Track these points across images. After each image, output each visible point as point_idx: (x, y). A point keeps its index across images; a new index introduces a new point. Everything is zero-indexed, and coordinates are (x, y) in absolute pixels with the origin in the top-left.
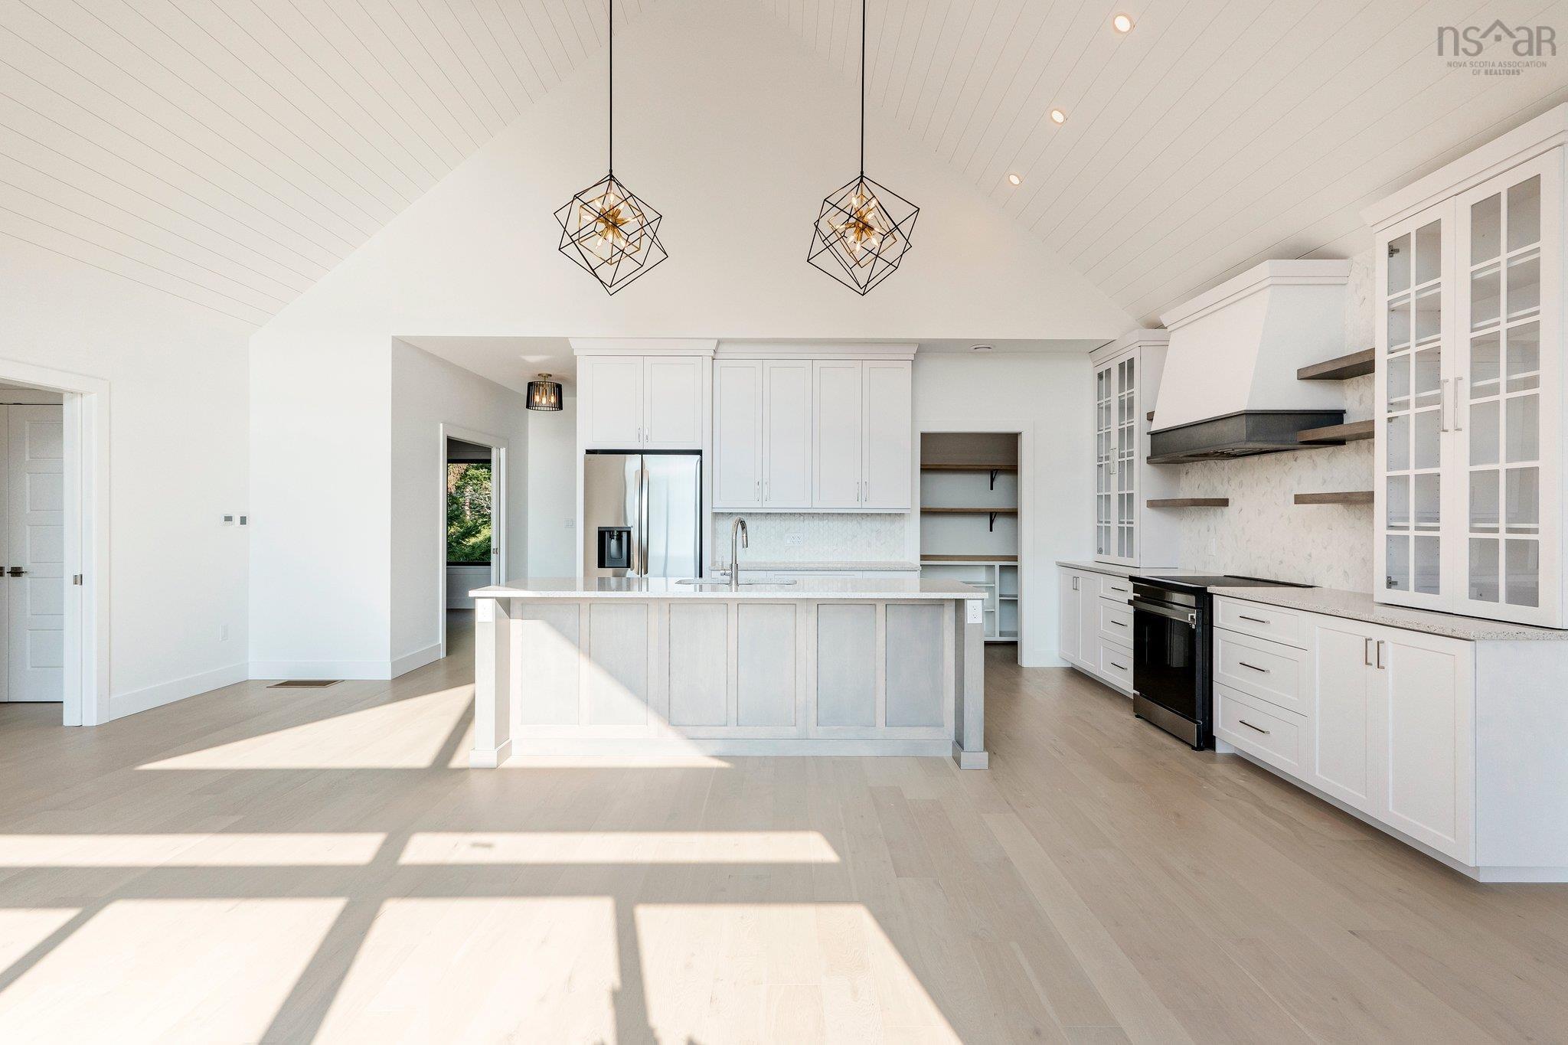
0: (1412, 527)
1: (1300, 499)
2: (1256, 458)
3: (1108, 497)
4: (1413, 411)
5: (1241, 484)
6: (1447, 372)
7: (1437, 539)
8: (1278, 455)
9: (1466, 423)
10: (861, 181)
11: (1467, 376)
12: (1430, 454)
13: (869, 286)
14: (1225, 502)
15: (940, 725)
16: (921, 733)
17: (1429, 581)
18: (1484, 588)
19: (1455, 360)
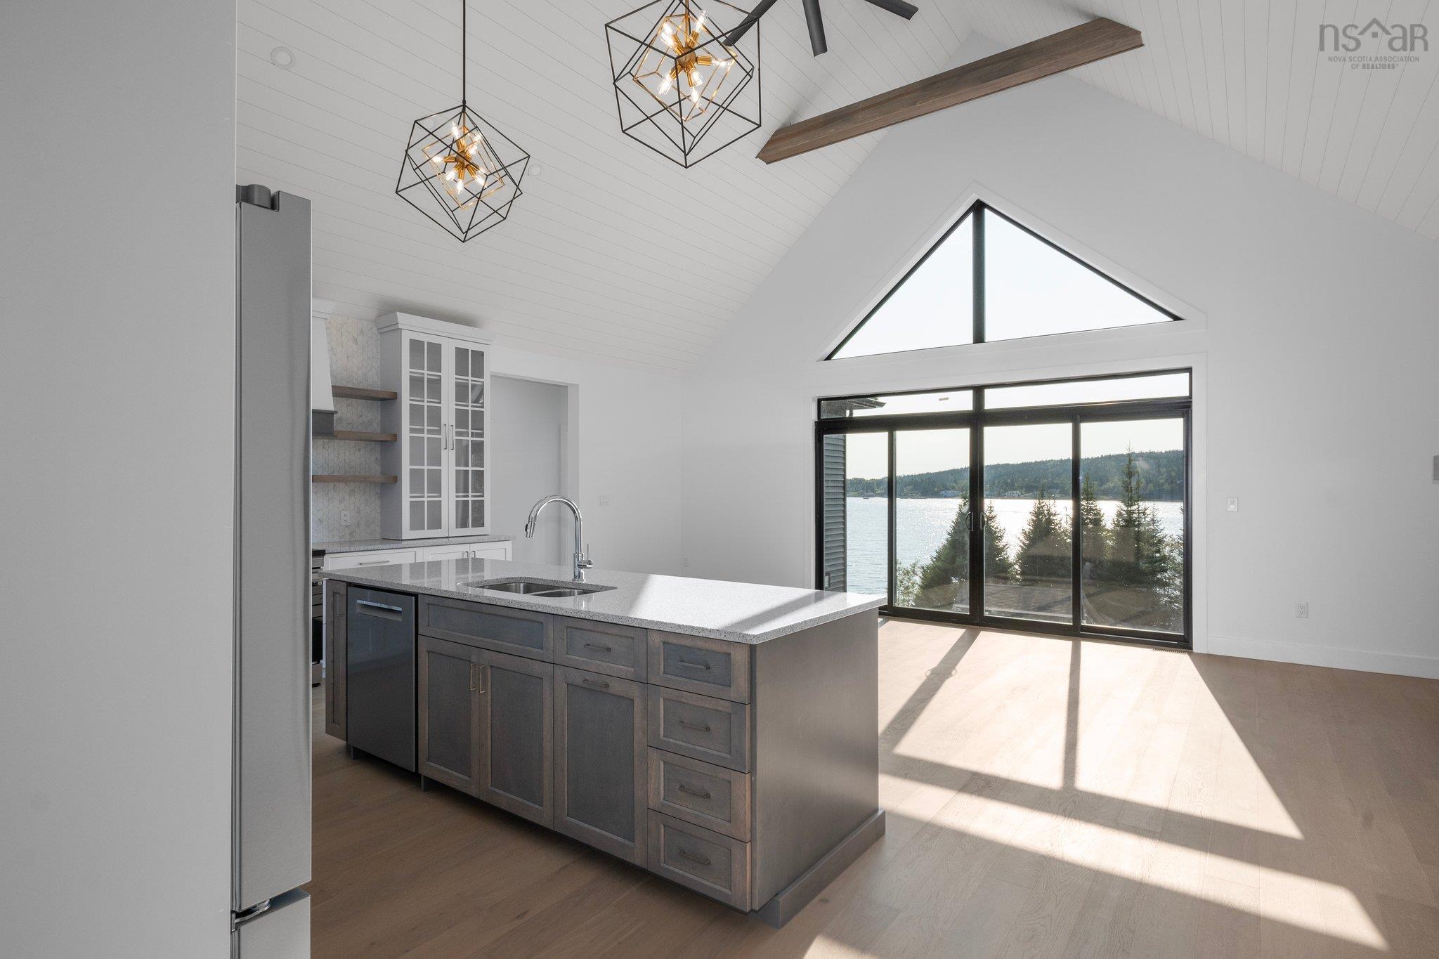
0: (426, 497)
4: (426, 435)
6: (444, 420)
7: (439, 503)
10: (464, 111)
11: (454, 425)
12: (436, 459)
13: (471, 234)
17: (436, 523)
18: (463, 523)
19: (448, 416)
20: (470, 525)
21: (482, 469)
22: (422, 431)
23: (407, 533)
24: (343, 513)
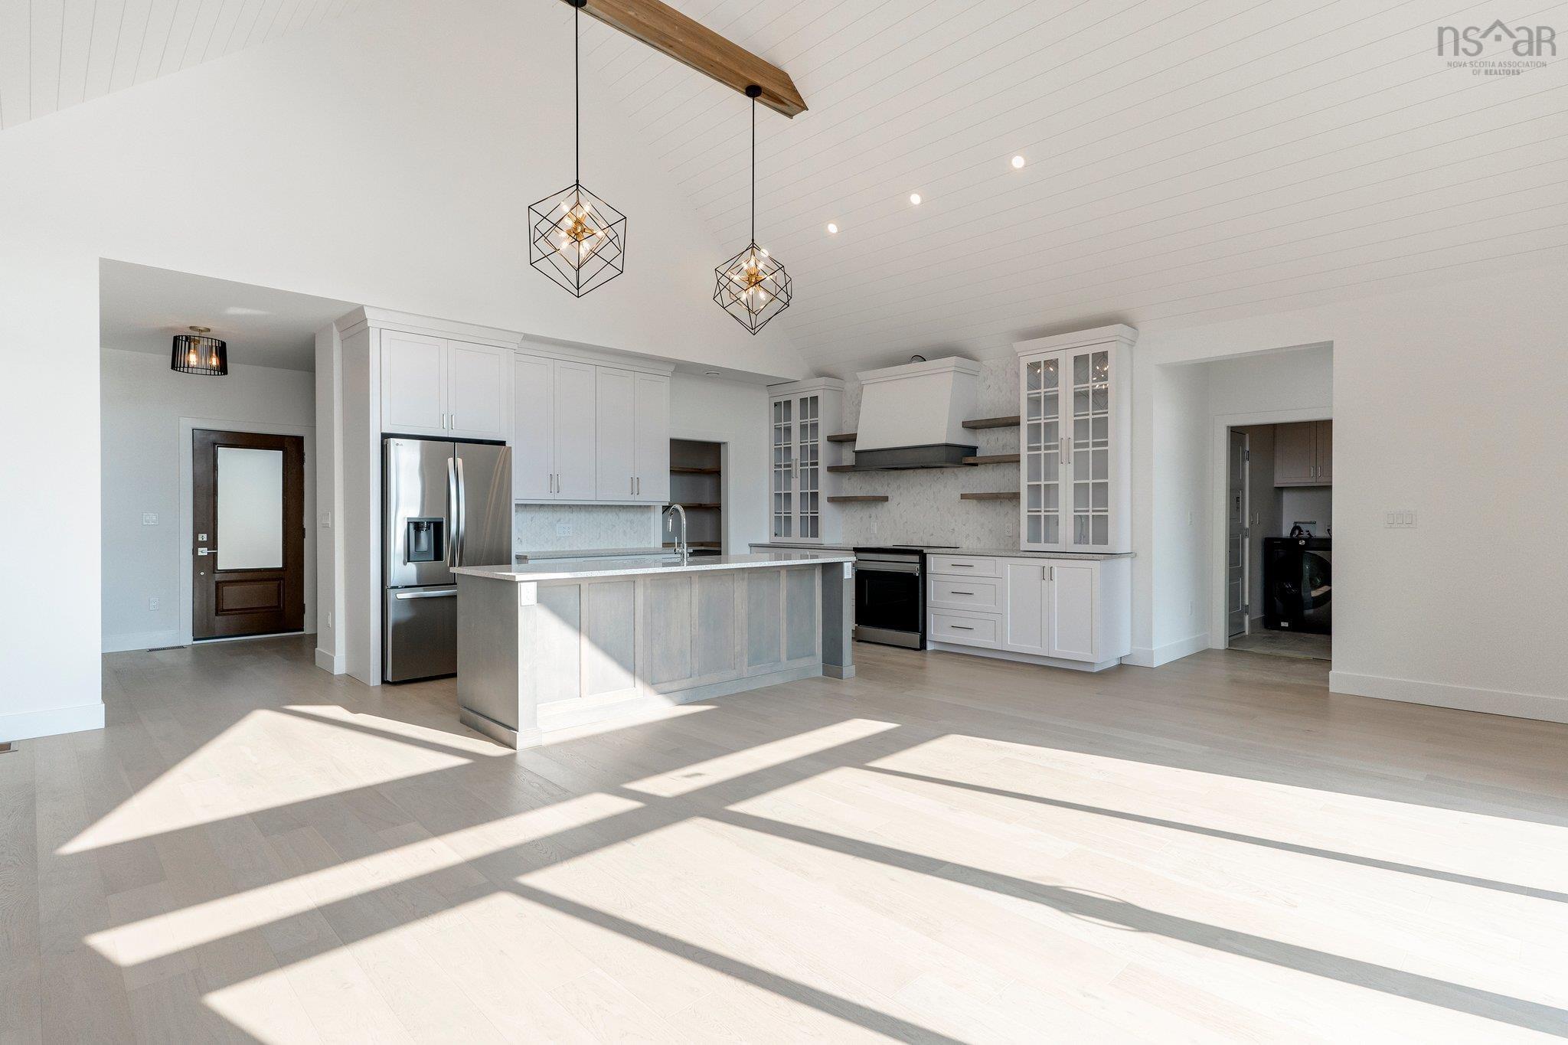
0: (1043, 511)
1: (964, 497)
2: (912, 471)
3: (788, 496)
5: (899, 487)
6: (1062, 434)
7: (1058, 516)
8: (929, 470)
9: (1072, 461)
11: (1072, 437)
12: (1053, 474)
14: (885, 499)
15: (813, 654)
16: (804, 663)
17: (1053, 537)
18: (1081, 538)
19: (1066, 429)
20: (1091, 541)
21: (1106, 481)
22: (1039, 448)
23: (1025, 545)
24: (1007, 525)
